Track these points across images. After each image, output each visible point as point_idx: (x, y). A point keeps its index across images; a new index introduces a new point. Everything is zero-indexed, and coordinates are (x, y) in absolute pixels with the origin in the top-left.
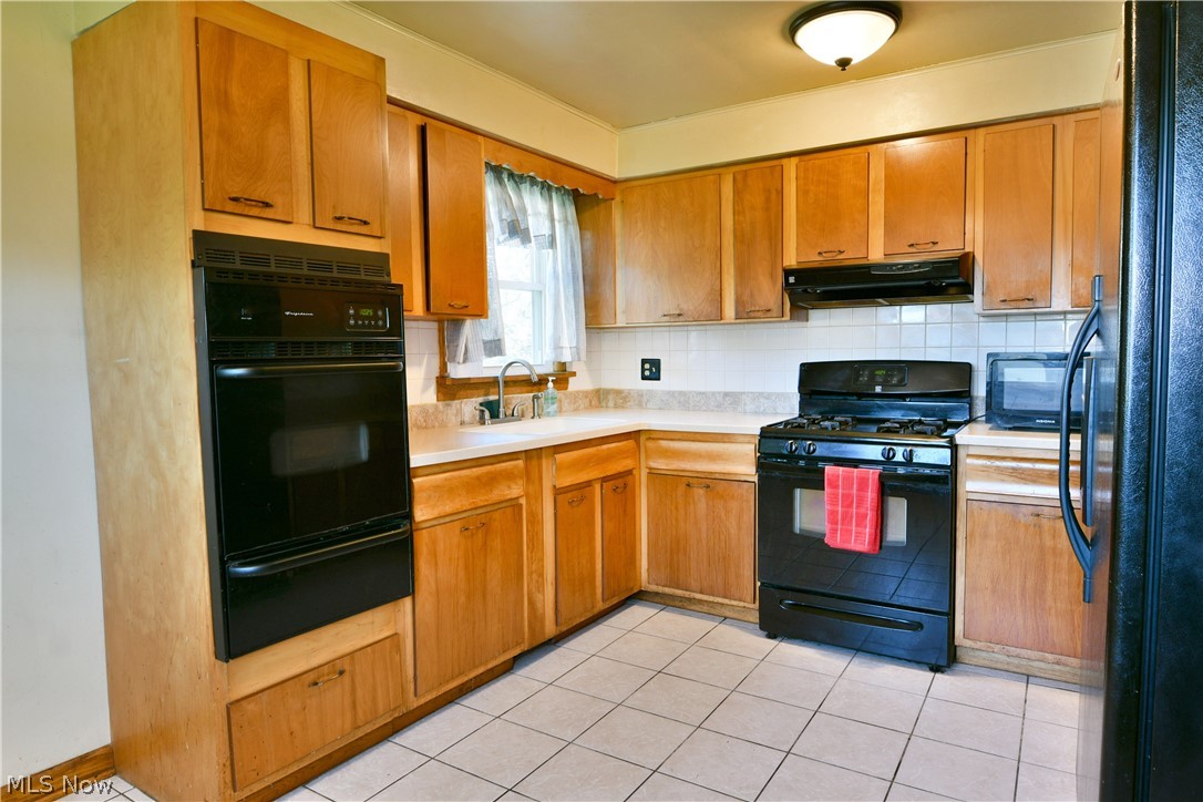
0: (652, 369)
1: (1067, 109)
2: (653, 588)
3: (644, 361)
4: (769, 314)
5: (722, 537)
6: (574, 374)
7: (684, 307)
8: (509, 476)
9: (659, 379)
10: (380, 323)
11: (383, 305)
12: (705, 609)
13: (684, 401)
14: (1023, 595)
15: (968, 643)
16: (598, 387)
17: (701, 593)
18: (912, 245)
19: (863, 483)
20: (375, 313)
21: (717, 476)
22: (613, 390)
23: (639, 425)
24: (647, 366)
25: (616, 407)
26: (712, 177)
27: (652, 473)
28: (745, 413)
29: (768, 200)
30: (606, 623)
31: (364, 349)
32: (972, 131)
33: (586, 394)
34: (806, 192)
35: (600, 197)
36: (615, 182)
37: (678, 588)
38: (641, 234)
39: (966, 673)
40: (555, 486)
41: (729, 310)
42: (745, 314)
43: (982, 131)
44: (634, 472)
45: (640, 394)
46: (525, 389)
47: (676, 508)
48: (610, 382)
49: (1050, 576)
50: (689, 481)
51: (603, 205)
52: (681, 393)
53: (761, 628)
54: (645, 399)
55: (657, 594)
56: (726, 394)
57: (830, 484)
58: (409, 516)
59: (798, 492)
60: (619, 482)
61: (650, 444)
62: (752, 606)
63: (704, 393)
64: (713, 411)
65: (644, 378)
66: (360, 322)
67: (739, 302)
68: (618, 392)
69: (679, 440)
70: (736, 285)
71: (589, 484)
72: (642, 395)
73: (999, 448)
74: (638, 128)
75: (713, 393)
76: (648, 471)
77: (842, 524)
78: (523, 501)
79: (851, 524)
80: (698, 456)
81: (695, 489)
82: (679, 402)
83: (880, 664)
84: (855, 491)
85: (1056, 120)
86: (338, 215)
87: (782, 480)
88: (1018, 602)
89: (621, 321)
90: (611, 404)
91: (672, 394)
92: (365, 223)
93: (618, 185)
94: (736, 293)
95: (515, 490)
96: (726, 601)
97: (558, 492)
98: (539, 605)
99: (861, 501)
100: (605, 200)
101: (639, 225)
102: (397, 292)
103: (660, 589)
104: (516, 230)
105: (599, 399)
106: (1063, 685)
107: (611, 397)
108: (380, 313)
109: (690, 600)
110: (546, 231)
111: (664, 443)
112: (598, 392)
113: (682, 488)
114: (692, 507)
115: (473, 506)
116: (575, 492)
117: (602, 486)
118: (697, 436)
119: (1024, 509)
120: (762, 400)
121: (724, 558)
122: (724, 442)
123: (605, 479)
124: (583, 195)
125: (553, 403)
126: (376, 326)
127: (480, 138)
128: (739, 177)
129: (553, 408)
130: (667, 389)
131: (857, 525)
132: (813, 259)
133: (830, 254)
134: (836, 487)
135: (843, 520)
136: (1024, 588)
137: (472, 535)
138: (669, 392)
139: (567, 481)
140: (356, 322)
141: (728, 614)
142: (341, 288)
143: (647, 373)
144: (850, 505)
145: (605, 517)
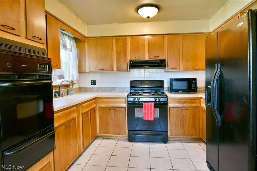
0: (93, 82)
1: (181, 33)
2: (101, 135)
3: (91, 81)
4: (124, 70)
5: (118, 121)
6: (75, 84)
7: (104, 68)
8: (73, 111)
9: (95, 85)
10: (46, 69)
11: (46, 64)
12: (113, 138)
13: (102, 90)
14: (180, 125)
15: (171, 136)
16: (79, 87)
17: (113, 134)
18: (154, 57)
19: (151, 106)
20: (45, 66)
21: (116, 107)
22: (83, 87)
23: (97, 96)
24: (92, 82)
25: (84, 91)
26: (111, 39)
27: (100, 107)
28: (117, 92)
29: (124, 45)
30: (91, 146)
31: (42, 77)
32: (165, 35)
33: (77, 88)
34: (132, 44)
35: (83, 40)
36: (86, 37)
37: (107, 134)
38: (93, 50)
39: (171, 143)
40: (82, 113)
41: (115, 69)
42: (119, 70)
43: (166, 36)
44: (96, 107)
45: (90, 88)
46: (64, 88)
47: (106, 115)
48: (82, 86)
49: (185, 121)
50: (110, 108)
51: (82, 43)
52: (101, 88)
53: (128, 140)
54: (92, 89)
55: (101, 136)
56: (112, 88)
57: (144, 106)
58: (54, 126)
59: (136, 109)
60: (93, 110)
61: (99, 100)
62: (125, 135)
63: (107, 88)
64: (109, 92)
65: (91, 84)
66: (41, 69)
67: (117, 67)
68: (85, 88)
69: (107, 99)
70: (117, 63)
71: (88, 111)
72: (91, 89)
73: (175, 97)
74: (92, 25)
75: (109, 88)
76: (98, 107)
77: (147, 115)
78: (76, 118)
79: (149, 115)
80: (112, 102)
81: (111, 110)
82: (101, 90)
83: (155, 144)
84: (150, 108)
85: (179, 35)
86: (34, 36)
87: (132, 106)
88: (180, 127)
89: (88, 71)
90: (83, 91)
91: (99, 88)
92: (41, 39)
93: (86, 38)
94: (117, 65)
95: (75, 115)
96: (119, 135)
97: (83, 114)
98: (80, 145)
99: (151, 110)
100: (83, 41)
101: (92, 48)
102: (50, 60)
103: (102, 135)
104: (65, 47)
105: (80, 90)
106: (187, 142)
107: (82, 89)
108: (46, 66)
109: (109, 136)
110: (70, 48)
111: (103, 100)
112: (79, 88)
113: (108, 110)
114: (110, 114)
115: (67, 121)
116: (86, 114)
117: (90, 111)
118: (111, 98)
119: (180, 109)
120: (120, 89)
121: (119, 125)
122: (118, 99)
123: (91, 110)
124: (79, 40)
125: (72, 91)
126: (45, 70)
127: (59, 21)
128: (117, 39)
129: (72, 93)
130: (98, 87)
131: (150, 115)
132: (134, 58)
133: (138, 58)
134: (146, 107)
135: (147, 114)
136: (180, 124)
137: (66, 129)
138: (98, 88)
139: (84, 111)
140: (40, 69)
141: (119, 138)
142: (36, 58)
143: (92, 83)
144: (149, 111)
145: (91, 119)
